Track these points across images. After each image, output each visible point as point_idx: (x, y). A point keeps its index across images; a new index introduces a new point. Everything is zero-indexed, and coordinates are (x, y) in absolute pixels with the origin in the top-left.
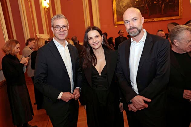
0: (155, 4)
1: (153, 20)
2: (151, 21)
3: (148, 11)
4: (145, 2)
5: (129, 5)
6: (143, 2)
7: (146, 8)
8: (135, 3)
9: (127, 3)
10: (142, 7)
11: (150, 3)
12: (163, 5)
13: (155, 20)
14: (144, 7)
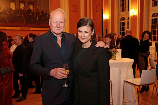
0: (31, 15)
1: (29, 29)
2: (27, 29)
3: (24, 21)
4: (21, 12)
5: (6, 12)
6: (20, 12)
7: (23, 17)
8: (12, 12)
9: (4, 10)
10: (19, 16)
11: (26, 14)
12: (37, 18)
13: (31, 30)
14: (20, 16)
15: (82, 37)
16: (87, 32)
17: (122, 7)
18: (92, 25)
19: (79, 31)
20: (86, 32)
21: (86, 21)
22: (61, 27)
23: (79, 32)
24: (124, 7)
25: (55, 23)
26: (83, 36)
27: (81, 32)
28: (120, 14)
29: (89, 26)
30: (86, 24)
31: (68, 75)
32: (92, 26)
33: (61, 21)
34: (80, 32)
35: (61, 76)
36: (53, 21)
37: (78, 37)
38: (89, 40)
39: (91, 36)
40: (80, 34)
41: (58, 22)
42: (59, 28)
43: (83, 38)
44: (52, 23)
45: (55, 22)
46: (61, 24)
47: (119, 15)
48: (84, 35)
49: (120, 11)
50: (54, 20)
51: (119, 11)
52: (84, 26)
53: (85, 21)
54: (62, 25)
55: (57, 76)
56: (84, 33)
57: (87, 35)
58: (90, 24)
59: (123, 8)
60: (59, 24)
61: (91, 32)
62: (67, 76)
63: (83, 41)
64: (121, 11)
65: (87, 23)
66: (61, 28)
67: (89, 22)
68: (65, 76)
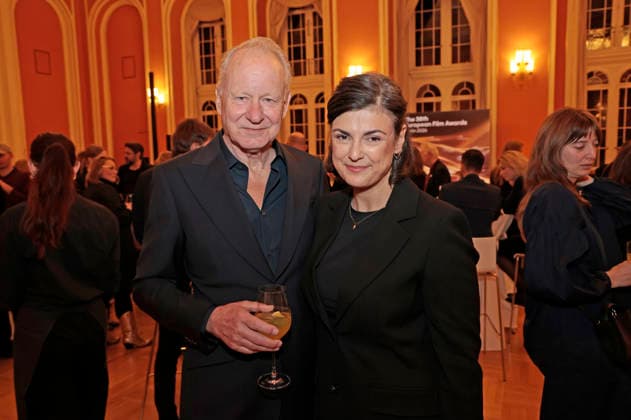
15: (350, 163)
16: (374, 139)
17: (204, 71)
18: (400, 104)
19: (338, 133)
20: (372, 136)
21: (367, 85)
22: (267, 120)
23: (338, 137)
24: (212, 70)
25: (240, 102)
26: (355, 156)
27: (345, 135)
28: (199, 91)
29: (386, 111)
30: (368, 97)
31: (282, 339)
32: (397, 109)
33: (268, 94)
34: (344, 138)
35: (251, 344)
36: (233, 95)
37: (333, 159)
38: (384, 174)
39: (394, 159)
40: (341, 148)
41: (256, 100)
42: (257, 126)
43: (355, 164)
44: (230, 101)
45: (242, 98)
46: (266, 106)
47: (197, 93)
48: (361, 152)
49: (200, 82)
50: (237, 88)
51: (196, 82)
52: (360, 108)
53: (366, 88)
54: (271, 111)
55: (235, 342)
56: (360, 141)
57: (373, 150)
58: (389, 102)
59: (208, 74)
60: (260, 107)
61: (392, 135)
62: (281, 343)
63: (355, 180)
64: (203, 83)
65: (376, 93)
66: (269, 125)
67: (382, 90)
68: (268, 341)
